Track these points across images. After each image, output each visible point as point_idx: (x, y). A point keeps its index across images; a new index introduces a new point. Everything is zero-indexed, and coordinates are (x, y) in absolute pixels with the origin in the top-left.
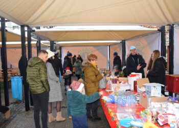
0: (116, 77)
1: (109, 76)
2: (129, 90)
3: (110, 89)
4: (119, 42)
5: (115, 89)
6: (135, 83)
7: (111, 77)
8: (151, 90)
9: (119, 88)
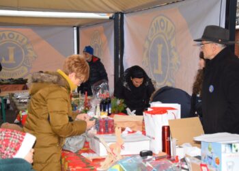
0: (104, 115)
1: (86, 111)
2: (150, 153)
3: (93, 152)
4: (107, 16)
5: (111, 151)
6: (166, 132)
7: (91, 114)
8: (219, 153)
9: (122, 147)
